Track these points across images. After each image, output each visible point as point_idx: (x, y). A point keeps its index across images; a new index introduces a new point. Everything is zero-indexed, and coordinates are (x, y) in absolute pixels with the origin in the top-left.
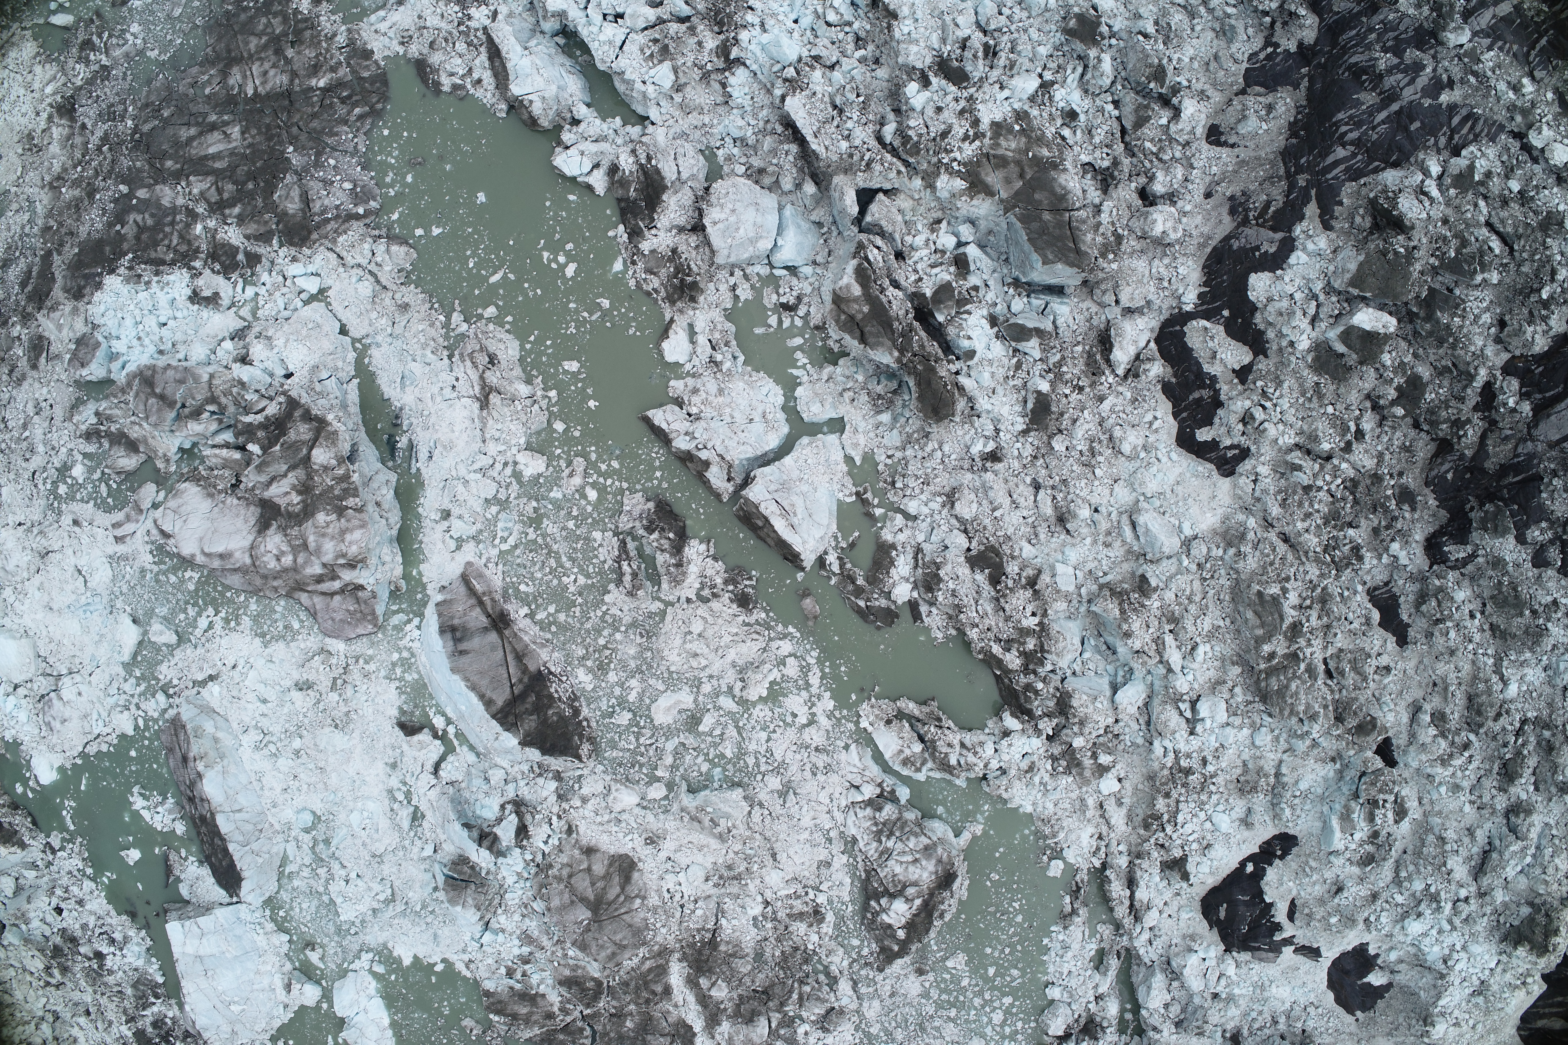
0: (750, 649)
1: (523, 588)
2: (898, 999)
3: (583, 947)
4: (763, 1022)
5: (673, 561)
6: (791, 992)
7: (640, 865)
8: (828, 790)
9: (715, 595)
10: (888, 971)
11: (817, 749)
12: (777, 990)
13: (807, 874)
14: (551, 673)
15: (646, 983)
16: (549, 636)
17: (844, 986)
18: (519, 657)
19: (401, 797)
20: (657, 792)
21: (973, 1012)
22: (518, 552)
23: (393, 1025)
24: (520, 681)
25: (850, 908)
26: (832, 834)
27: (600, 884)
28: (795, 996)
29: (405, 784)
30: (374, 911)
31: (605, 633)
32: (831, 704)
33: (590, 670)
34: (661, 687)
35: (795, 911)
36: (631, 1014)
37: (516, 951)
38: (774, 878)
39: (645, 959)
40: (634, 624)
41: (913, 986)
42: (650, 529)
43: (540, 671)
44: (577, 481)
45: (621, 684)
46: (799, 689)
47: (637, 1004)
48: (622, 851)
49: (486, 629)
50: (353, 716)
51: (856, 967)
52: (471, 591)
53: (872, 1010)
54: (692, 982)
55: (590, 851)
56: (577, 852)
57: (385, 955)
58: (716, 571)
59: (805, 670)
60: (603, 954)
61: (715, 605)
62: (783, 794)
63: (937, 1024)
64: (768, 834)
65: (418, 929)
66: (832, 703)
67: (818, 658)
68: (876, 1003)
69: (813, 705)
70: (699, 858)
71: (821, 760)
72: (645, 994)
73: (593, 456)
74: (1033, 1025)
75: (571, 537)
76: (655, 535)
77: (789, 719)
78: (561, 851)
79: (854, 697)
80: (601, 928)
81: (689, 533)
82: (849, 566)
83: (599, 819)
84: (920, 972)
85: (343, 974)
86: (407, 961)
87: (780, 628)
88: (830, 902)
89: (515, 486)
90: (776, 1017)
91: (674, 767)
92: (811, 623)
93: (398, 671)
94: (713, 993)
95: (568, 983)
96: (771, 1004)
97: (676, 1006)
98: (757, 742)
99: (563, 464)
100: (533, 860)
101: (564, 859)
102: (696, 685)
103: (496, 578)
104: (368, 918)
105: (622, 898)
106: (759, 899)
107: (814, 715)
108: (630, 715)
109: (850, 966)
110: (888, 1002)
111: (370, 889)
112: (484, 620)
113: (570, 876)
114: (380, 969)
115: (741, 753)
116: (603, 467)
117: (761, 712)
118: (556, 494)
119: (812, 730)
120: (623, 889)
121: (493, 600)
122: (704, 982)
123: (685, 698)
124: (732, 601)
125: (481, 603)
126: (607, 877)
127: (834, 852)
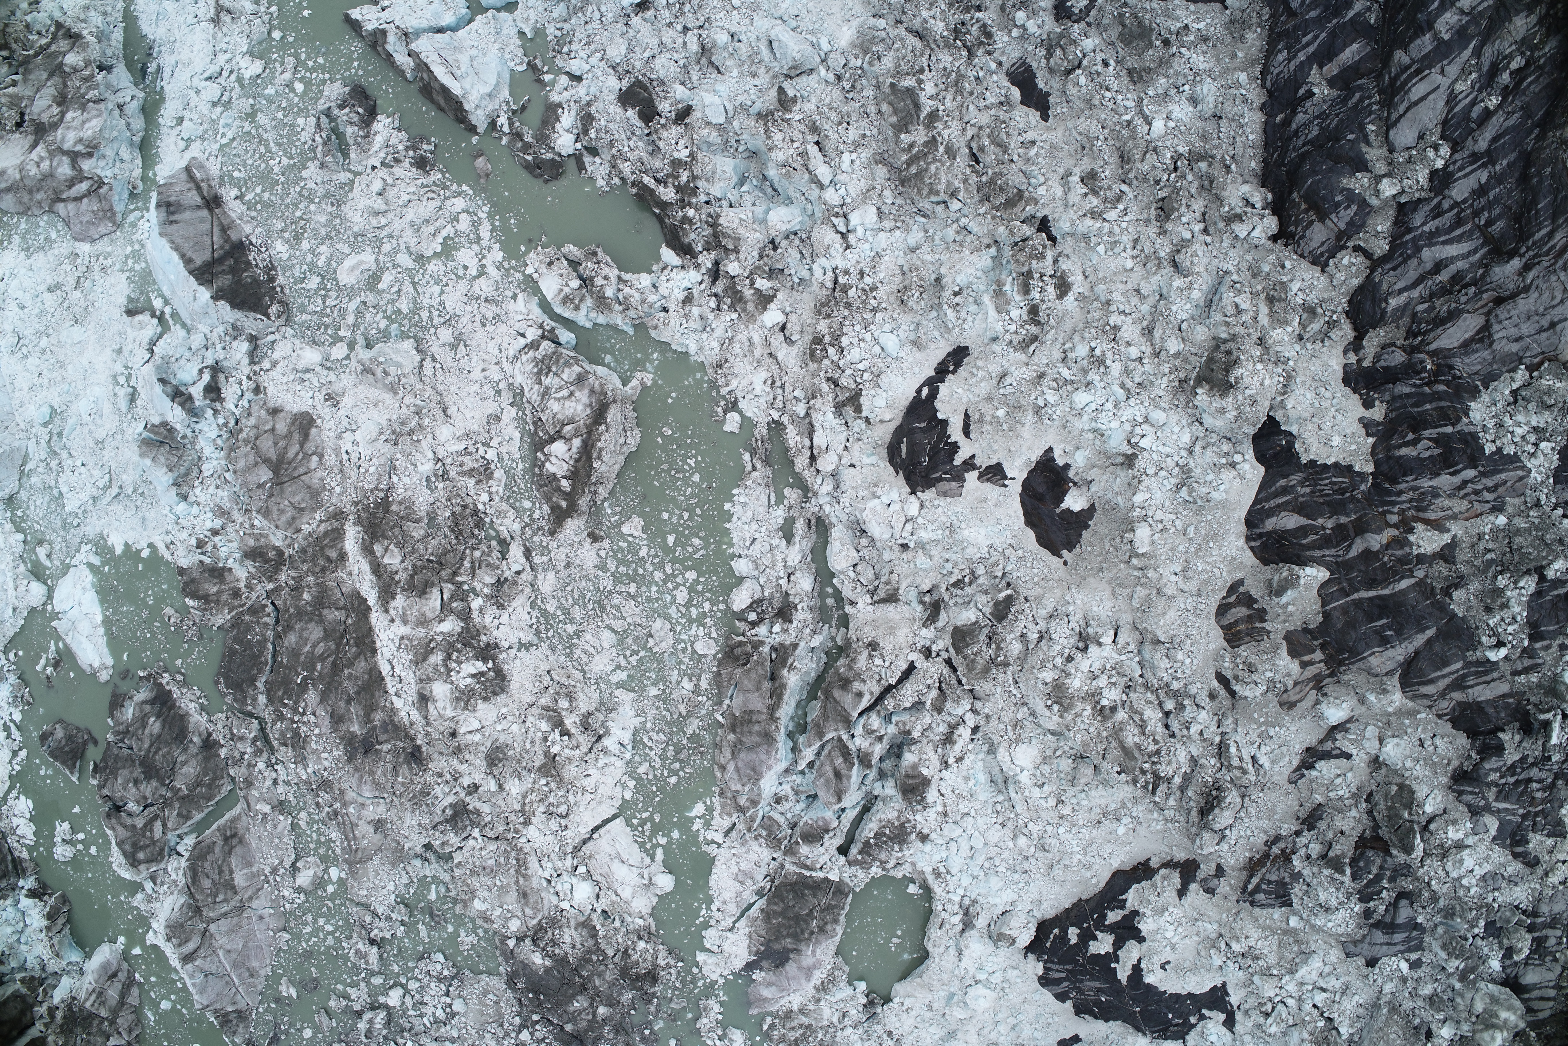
0: (428, 208)
1: (236, 174)
2: (574, 571)
3: (266, 513)
4: (435, 593)
5: (361, 133)
6: (462, 559)
7: (319, 421)
8: (498, 340)
9: (397, 160)
10: (561, 536)
11: (486, 300)
12: (449, 557)
13: (476, 427)
14: (251, 243)
15: (322, 549)
16: (254, 214)
17: (516, 551)
18: (224, 230)
19: (122, 380)
20: (339, 351)
21: (654, 589)
22: (235, 144)
23: (106, 622)
24: (222, 248)
25: (521, 466)
26: (502, 386)
27: (282, 444)
28: (467, 564)
29: (127, 367)
30: (95, 499)
31: (302, 206)
32: (499, 255)
33: (287, 241)
34: (347, 250)
35: (465, 468)
36: (309, 586)
37: (209, 525)
38: (444, 433)
39: (322, 521)
40: (326, 196)
41: (588, 555)
42: (341, 107)
43: (241, 242)
44: (287, 76)
45: (312, 251)
46: (471, 243)
47: (315, 574)
48: (303, 409)
49: (199, 207)
50: (90, 309)
51: (528, 532)
52: (191, 177)
53: (547, 583)
54: (367, 550)
55: (275, 412)
56: (263, 412)
57: (101, 547)
58: (399, 139)
59: (476, 224)
60: (283, 519)
61: (398, 171)
62: (454, 347)
63: (616, 601)
64: (440, 388)
65: (128, 514)
66: (501, 254)
67: (489, 213)
68: (551, 575)
69: (484, 257)
70: (374, 414)
71: (490, 311)
72: (321, 562)
73: (303, 56)
74: (722, 607)
75: (279, 125)
76: (347, 110)
77: (461, 272)
78: (249, 414)
79: (523, 248)
80: (282, 492)
81: (378, 111)
82: (517, 124)
83: (285, 379)
84: (595, 538)
85: (66, 569)
86: (119, 550)
87: (455, 187)
88: (500, 459)
89: (238, 89)
90: (448, 588)
91: (355, 326)
92: (482, 181)
93: (130, 262)
94: (386, 560)
95: (253, 554)
96: (443, 573)
97: (350, 574)
98: (430, 295)
99: (277, 65)
100: (225, 425)
101: (252, 421)
102: (377, 244)
103: (214, 168)
104: (90, 508)
105: (300, 456)
106: (430, 455)
107: (483, 266)
108: (319, 279)
109: (523, 529)
110: (563, 574)
111: (91, 476)
112: (198, 200)
113: (256, 438)
114: (96, 561)
115: (416, 308)
116: (310, 64)
117: (435, 267)
118: (270, 91)
119: (482, 281)
120: (302, 446)
121: (210, 186)
122: (378, 548)
123: (367, 258)
124: (411, 164)
125: (198, 188)
126: (288, 436)
127: (504, 405)
